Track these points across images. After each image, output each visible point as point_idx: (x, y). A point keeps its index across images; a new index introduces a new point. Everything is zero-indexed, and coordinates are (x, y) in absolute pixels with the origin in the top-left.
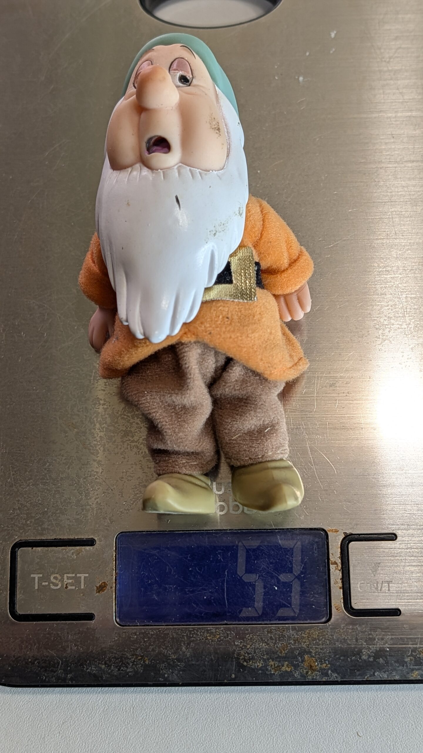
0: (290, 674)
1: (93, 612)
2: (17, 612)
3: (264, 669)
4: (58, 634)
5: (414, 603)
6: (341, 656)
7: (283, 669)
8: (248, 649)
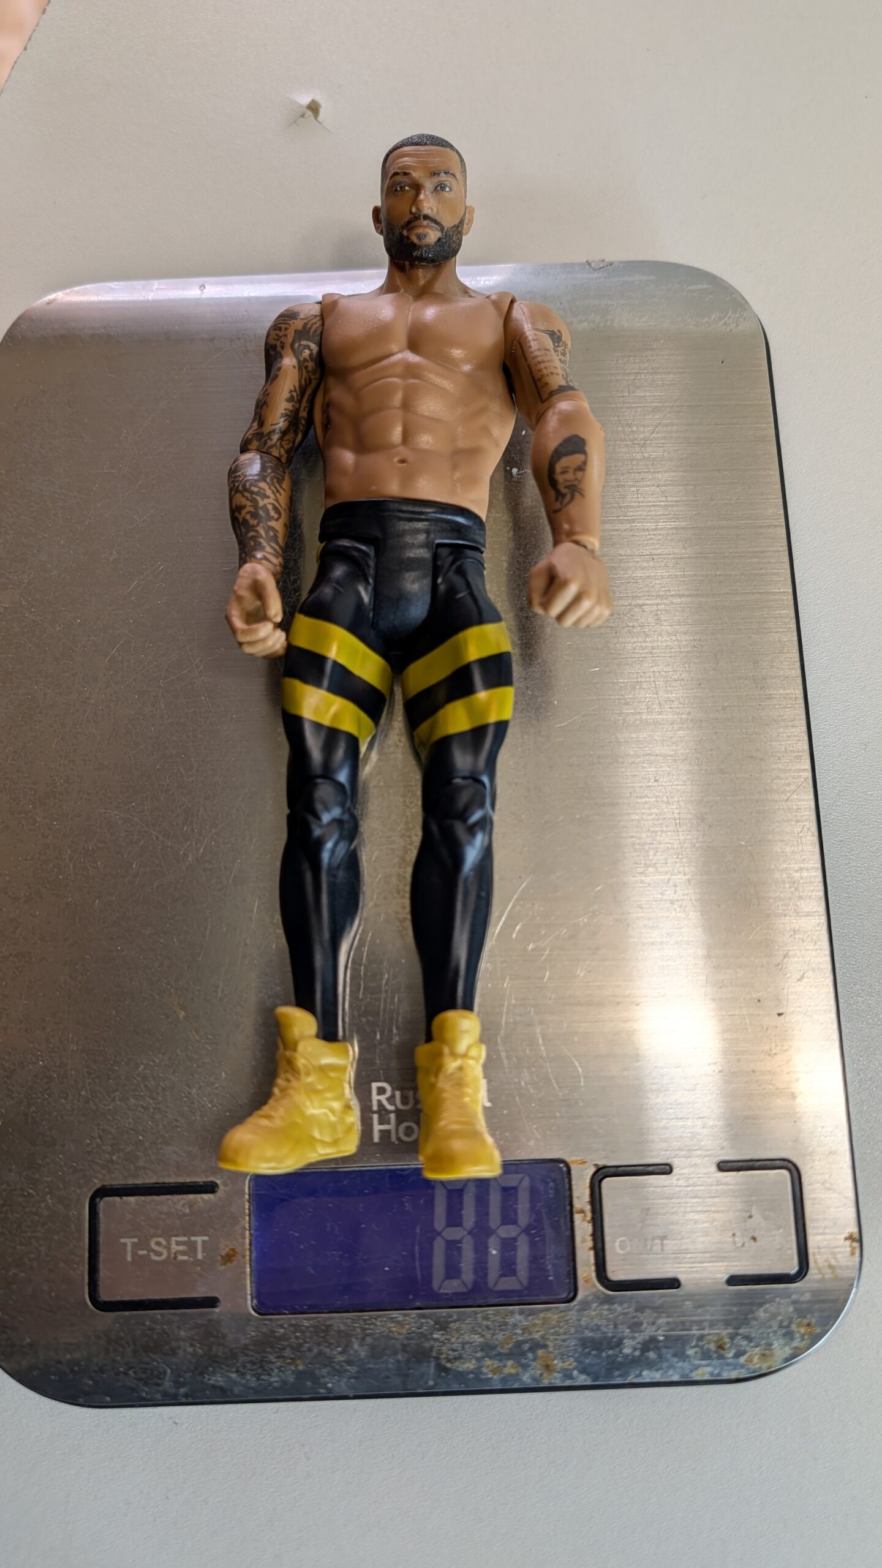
0: (516, 1377)
1: (216, 1295)
2: (100, 1297)
3: (477, 1372)
4: (163, 1330)
5: (700, 1269)
6: (593, 1350)
7: (506, 1371)
8: (452, 1344)
